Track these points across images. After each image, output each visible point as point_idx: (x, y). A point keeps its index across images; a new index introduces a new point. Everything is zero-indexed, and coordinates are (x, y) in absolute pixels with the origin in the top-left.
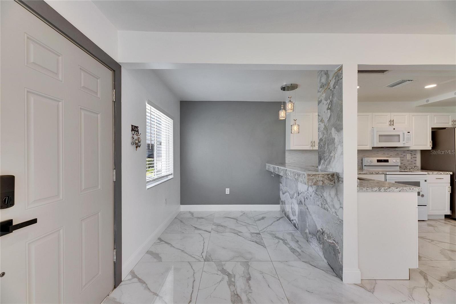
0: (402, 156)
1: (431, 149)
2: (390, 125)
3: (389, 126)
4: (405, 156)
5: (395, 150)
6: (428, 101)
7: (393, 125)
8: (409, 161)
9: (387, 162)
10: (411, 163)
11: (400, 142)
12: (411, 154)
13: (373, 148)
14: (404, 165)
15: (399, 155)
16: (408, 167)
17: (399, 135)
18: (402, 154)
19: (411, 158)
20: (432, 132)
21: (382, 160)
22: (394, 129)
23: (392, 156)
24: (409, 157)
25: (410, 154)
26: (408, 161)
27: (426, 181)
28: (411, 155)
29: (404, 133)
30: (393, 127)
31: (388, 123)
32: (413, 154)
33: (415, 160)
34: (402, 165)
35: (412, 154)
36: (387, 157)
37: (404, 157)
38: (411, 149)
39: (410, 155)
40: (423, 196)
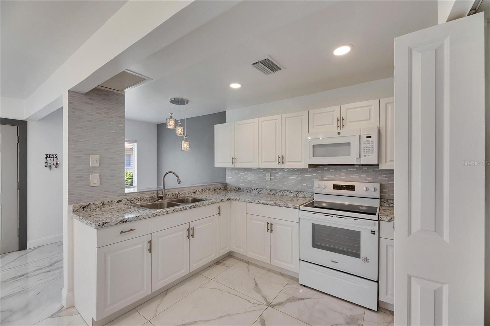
2: (338, 127)
17: (349, 144)
22: (339, 133)
23: (357, 179)
31: (336, 124)
40: (366, 260)
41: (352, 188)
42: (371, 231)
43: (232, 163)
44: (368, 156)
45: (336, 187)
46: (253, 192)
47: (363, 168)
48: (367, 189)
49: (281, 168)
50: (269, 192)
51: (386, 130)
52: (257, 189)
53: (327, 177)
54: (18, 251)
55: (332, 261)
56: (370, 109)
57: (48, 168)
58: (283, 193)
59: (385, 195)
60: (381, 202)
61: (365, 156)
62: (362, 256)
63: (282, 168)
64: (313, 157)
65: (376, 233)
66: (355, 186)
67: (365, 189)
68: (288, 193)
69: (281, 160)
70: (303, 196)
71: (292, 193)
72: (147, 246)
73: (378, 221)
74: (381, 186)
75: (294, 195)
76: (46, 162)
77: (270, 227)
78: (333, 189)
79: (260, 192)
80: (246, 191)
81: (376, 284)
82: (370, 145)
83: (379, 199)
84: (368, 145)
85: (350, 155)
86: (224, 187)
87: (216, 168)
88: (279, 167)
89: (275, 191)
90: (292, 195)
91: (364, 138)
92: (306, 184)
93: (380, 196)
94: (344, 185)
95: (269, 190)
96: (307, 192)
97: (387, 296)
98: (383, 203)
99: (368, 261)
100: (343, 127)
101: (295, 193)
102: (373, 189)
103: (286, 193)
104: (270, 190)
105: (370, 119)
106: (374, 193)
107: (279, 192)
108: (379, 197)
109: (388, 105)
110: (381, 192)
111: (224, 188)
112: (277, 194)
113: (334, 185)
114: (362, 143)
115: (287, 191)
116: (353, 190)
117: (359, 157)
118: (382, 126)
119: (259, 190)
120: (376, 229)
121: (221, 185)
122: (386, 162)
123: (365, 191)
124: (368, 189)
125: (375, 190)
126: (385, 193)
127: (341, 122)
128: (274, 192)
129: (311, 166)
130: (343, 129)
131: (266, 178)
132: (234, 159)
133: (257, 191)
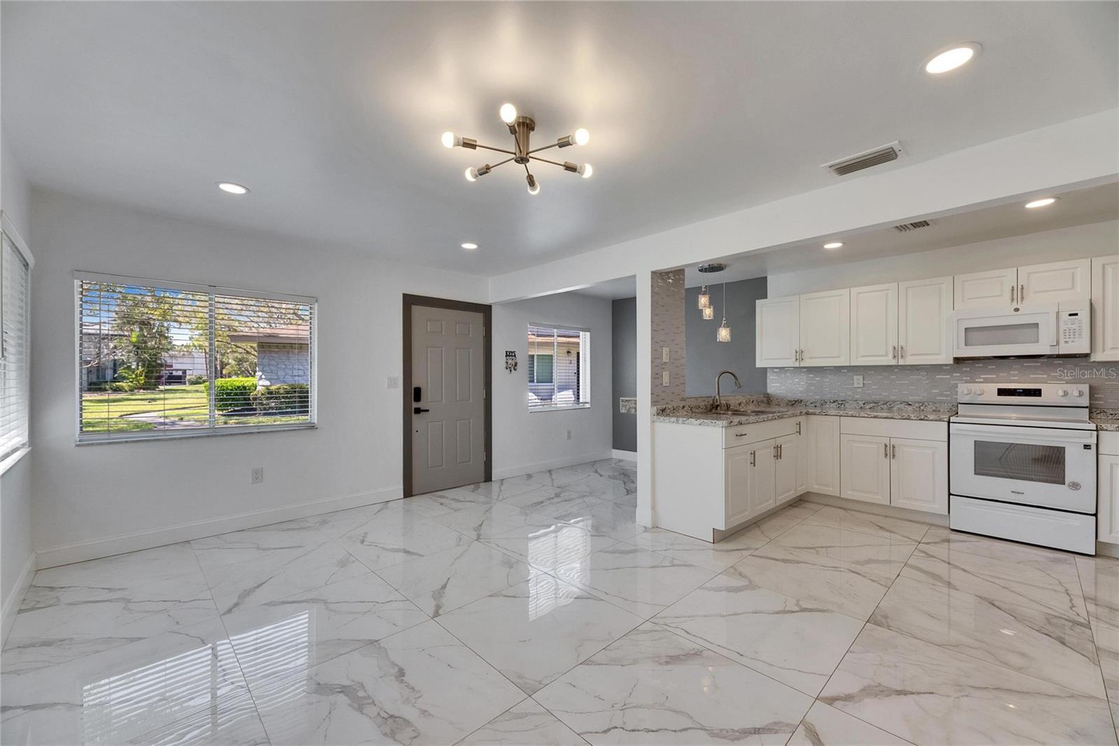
40: (1075, 486)
41: (1037, 393)
42: (1085, 445)
43: (794, 359)
44: (1073, 342)
45: (1002, 392)
46: (827, 406)
47: (1055, 362)
48: (1066, 394)
49: (897, 364)
50: (862, 405)
51: (1104, 304)
52: (837, 400)
53: (981, 378)
54: (485, 482)
55: (1013, 492)
56: (1073, 274)
57: (509, 370)
58: (894, 405)
59: (1097, 402)
60: (1091, 412)
61: (1066, 342)
62: (1067, 481)
63: (899, 364)
64: (966, 345)
65: (1094, 448)
66: (1040, 390)
67: (1061, 393)
68: (903, 406)
69: (898, 351)
71: (910, 405)
72: (750, 458)
73: (1097, 430)
74: (1091, 388)
75: (914, 408)
76: (507, 363)
77: (890, 451)
78: (999, 395)
79: (843, 406)
80: (814, 405)
81: (1094, 518)
82: (1074, 327)
83: (1087, 407)
84: (1073, 326)
85: (1038, 342)
87: (758, 368)
88: (894, 364)
89: (875, 403)
90: (910, 408)
91: (1064, 316)
92: (937, 391)
93: (1090, 404)
94: (1019, 389)
95: (861, 403)
96: (941, 402)
97: (1112, 534)
98: (1095, 415)
99: (1078, 488)
100: (1022, 300)
101: (917, 405)
102: (1076, 393)
103: (899, 406)
104: (864, 402)
105: (1073, 287)
106: (1079, 399)
107: (883, 404)
108: (1088, 405)
109: (1106, 266)
110: (1091, 397)
113: (998, 389)
114: (1061, 323)
115: (899, 403)
117: (1055, 344)
118: (1097, 296)
119: (841, 402)
120: (1093, 441)
121: (762, 396)
122: (1104, 351)
123: (1062, 396)
124: (1068, 393)
125: (1081, 394)
126: (1097, 399)
127: (1018, 293)
128: (871, 405)
129: (958, 360)
130: (1022, 303)
131: (853, 384)
132: (798, 354)
133: (836, 404)
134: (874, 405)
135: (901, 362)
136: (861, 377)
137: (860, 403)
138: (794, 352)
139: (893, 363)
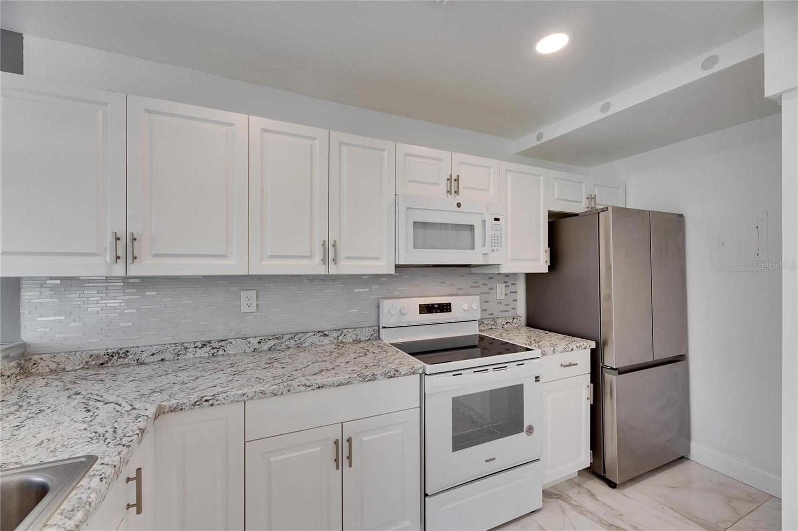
0: (486, 289)
1: (546, 271)
2: (448, 192)
3: (447, 197)
4: (493, 289)
5: (469, 274)
6: (540, 137)
7: (457, 192)
8: (501, 303)
9: (447, 312)
10: (507, 308)
11: (474, 249)
12: (507, 284)
13: (397, 267)
14: (490, 314)
15: (479, 287)
16: (499, 321)
17: (471, 227)
18: (486, 284)
19: (506, 295)
20: (549, 222)
21: (433, 305)
22: (459, 205)
23: (461, 289)
24: (500, 289)
25: (504, 282)
26: (498, 303)
27: (537, 379)
28: (506, 286)
29: (484, 221)
30: (458, 199)
31: (444, 186)
32: (509, 284)
33: (514, 301)
34: (486, 315)
35: (507, 282)
36: (448, 295)
37: (489, 293)
38: (504, 270)
39: (504, 285)
41: (445, 308)
43: (109, 257)
45: (427, 309)
46: (190, 355)
49: (326, 273)
50: (256, 345)
52: (209, 342)
58: (302, 339)
63: (331, 273)
66: (450, 304)
68: (316, 339)
70: (354, 337)
71: (326, 335)
75: (332, 339)
78: (420, 313)
79: (221, 352)
80: (157, 357)
86: (19, 365)
89: (277, 338)
93: (481, 315)
94: (435, 304)
95: (254, 341)
101: (335, 334)
103: (310, 340)
104: (259, 339)
106: (474, 312)
107: (289, 339)
108: (480, 318)
111: (17, 371)
112: (283, 346)
113: (420, 305)
115: (312, 334)
116: (449, 310)
117: (486, 253)
119: (217, 345)
128: (271, 343)
131: (240, 306)
132: (121, 244)
133: (208, 349)
134: (277, 341)
135: (333, 271)
136: (253, 293)
137: (252, 340)
138: (110, 238)
139: (321, 270)
